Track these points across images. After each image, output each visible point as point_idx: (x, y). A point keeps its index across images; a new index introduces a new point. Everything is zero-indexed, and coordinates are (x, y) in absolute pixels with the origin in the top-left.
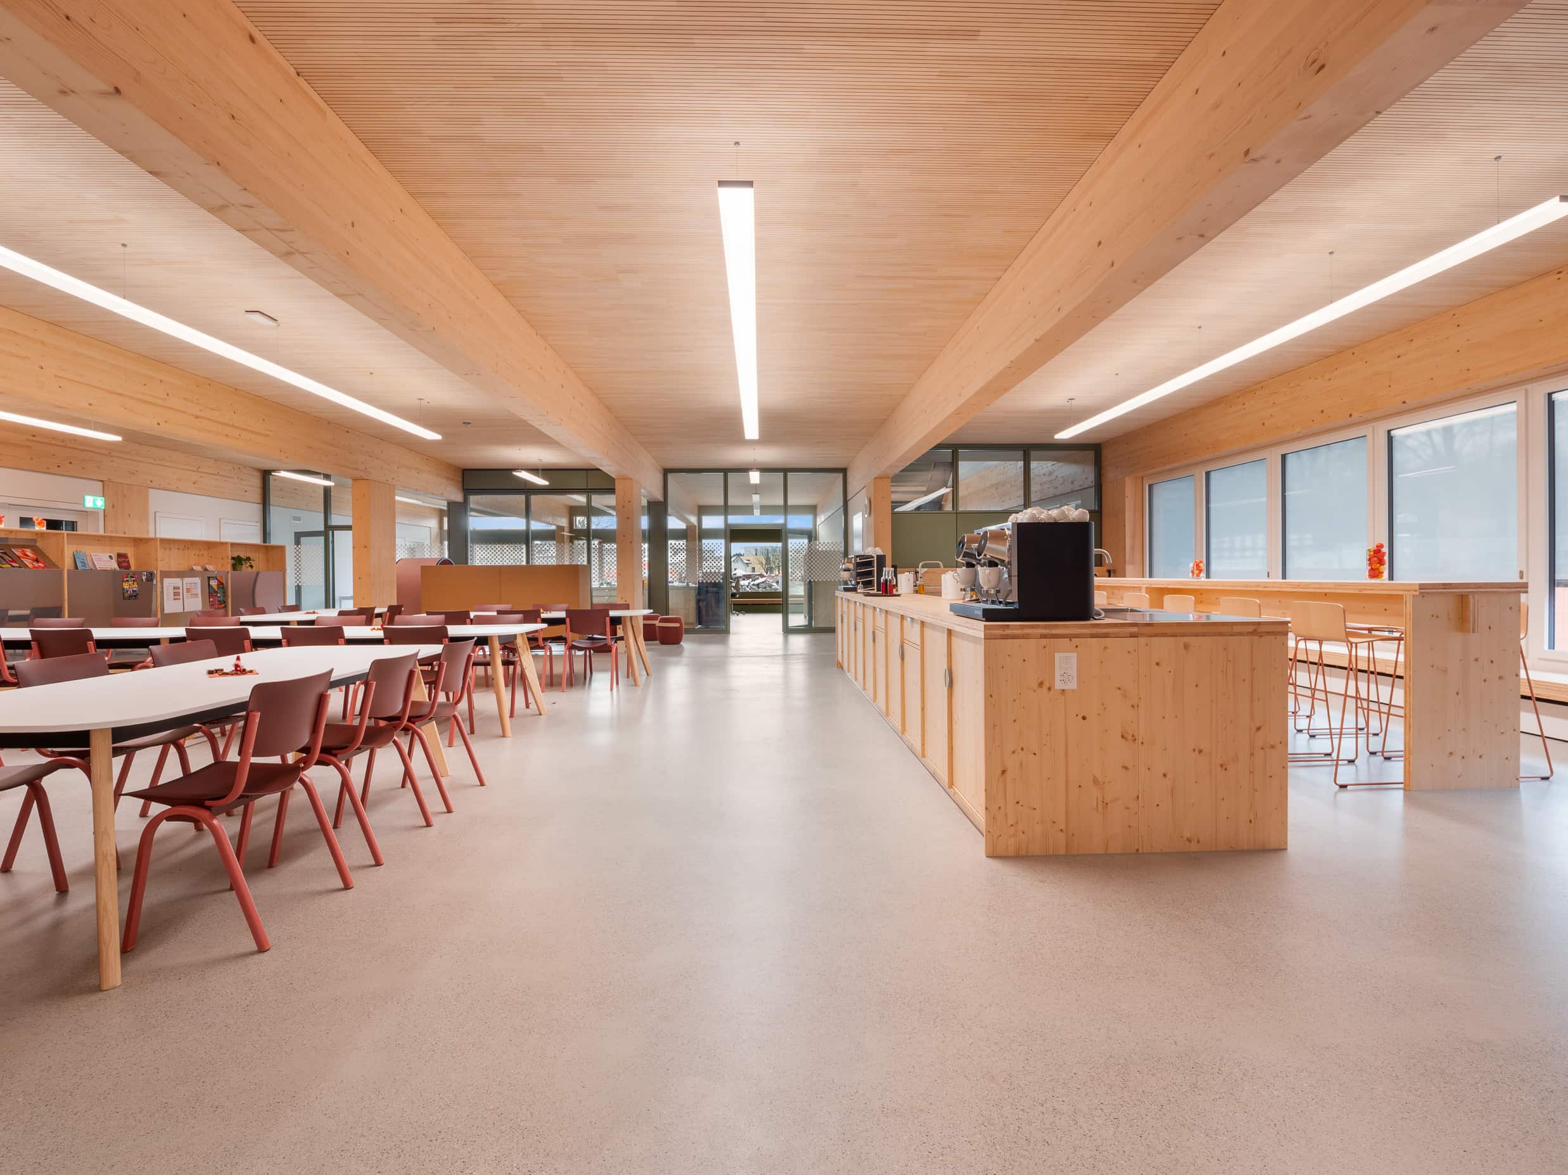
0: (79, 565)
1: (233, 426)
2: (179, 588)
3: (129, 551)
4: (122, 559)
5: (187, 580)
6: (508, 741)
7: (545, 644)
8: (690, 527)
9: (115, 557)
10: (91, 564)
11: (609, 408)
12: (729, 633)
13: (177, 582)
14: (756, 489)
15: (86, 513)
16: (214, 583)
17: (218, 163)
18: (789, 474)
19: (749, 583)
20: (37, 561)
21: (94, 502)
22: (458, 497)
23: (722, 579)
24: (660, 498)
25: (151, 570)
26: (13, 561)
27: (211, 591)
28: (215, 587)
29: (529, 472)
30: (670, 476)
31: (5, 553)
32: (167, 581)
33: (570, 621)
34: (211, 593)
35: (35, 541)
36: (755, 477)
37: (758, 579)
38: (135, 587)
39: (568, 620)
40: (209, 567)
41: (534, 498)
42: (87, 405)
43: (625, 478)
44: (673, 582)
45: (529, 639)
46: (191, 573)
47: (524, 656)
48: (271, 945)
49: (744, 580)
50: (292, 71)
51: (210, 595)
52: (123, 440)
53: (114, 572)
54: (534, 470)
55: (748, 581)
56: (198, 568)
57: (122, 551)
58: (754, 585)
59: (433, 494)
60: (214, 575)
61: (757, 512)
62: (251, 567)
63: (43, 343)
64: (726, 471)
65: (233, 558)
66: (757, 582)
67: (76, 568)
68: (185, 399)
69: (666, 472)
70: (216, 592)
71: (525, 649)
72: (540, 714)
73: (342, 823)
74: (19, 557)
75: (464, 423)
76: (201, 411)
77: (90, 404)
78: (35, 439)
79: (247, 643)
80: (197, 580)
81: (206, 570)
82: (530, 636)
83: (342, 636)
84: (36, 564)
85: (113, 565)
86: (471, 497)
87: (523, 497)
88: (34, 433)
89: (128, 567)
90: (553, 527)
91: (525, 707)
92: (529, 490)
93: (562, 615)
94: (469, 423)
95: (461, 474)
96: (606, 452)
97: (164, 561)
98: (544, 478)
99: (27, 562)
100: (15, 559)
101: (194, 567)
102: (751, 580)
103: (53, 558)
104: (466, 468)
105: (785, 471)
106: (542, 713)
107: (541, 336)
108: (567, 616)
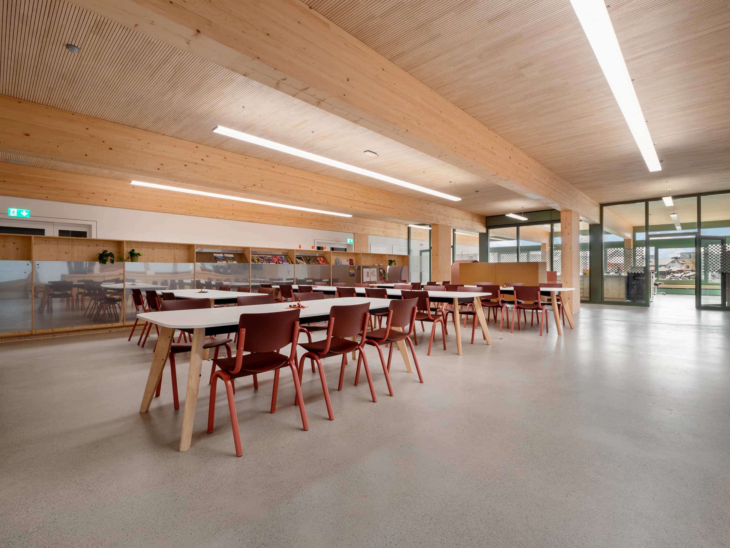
0: (337, 263)
1: (379, 205)
2: (368, 272)
3: (353, 258)
4: (351, 261)
5: (372, 269)
6: (461, 357)
7: (504, 304)
8: (627, 241)
9: (349, 260)
10: (341, 263)
11: (550, 169)
12: (649, 306)
13: (368, 270)
14: (672, 210)
15: (349, 245)
16: (381, 271)
17: (258, 58)
18: (702, 198)
19: (682, 276)
20: (324, 262)
21: (350, 241)
22: (484, 230)
23: (644, 271)
24: (597, 221)
25: (360, 265)
26: (317, 262)
27: (380, 274)
28: (382, 272)
29: (519, 215)
30: (605, 208)
31: (315, 259)
32: (364, 269)
33: (516, 292)
34: (381, 274)
35: (324, 255)
36: (668, 201)
37: (689, 272)
38: (354, 272)
39: (515, 292)
40: (381, 264)
41: (521, 228)
42: (327, 202)
43: (567, 211)
44: (609, 273)
45: (482, 301)
46: (374, 267)
47: (478, 310)
48: (243, 454)
49: (678, 273)
50: (307, 7)
51: (380, 275)
52: (353, 216)
53: (347, 265)
54: (519, 213)
55: (681, 274)
56: (376, 265)
57: (351, 258)
58: (685, 276)
59: (470, 229)
60: (381, 268)
61: (679, 228)
62: (395, 264)
63: (312, 181)
64: (647, 201)
65: (389, 261)
66: (688, 275)
67: (336, 264)
68: (361, 196)
69: (602, 206)
70: (382, 274)
71: (479, 306)
72: (488, 345)
73: (342, 388)
74: (319, 261)
75: (476, 191)
76: (367, 200)
77: (328, 202)
78: (334, 219)
79: (355, 294)
80: (375, 269)
81: (379, 265)
82: (483, 299)
83: (386, 294)
84: (323, 263)
85: (348, 263)
86: (490, 230)
87: (516, 228)
88: (333, 217)
89: (353, 264)
90: (540, 244)
91: (483, 339)
92: (518, 224)
93: (512, 289)
94: (478, 191)
95: (485, 219)
96: (548, 195)
97: (364, 262)
98: (525, 216)
99: (321, 262)
100: (318, 261)
101: (375, 264)
102: (683, 273)
103: (329, 261)
104: (488, 216)
105: (699, 195)
106: (489, 344)
107: (492, 130)
108: (514, 290)
